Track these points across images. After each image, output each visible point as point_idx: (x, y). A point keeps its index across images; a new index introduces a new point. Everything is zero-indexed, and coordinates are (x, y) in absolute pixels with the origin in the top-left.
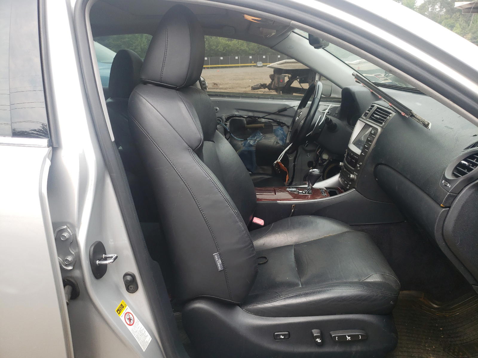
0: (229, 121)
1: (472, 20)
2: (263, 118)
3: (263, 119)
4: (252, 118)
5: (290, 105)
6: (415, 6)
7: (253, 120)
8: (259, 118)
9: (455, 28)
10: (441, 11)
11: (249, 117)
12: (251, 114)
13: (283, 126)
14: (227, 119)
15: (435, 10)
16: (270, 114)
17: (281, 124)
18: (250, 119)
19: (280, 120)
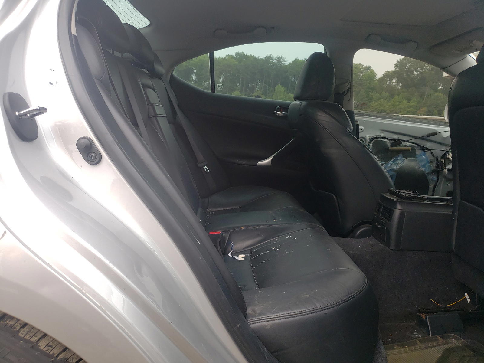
0: (373, 142)
1: (426, 95)
2: (407, 141)
3: (408, 143)
4: (395, 141)
5: (438, 131)
6: (375, 78)
7: (396, 142)
8: (404, 141)
9: (412, 101)
10: (398, 85)
11: (394, 140)
12: (396, 137)
13: (427, 152)
14: (371, 140)
15: (392, 84)
16: (415, 137)
17: (425, 149)
18: (393, 142)
19: (424, 145)
